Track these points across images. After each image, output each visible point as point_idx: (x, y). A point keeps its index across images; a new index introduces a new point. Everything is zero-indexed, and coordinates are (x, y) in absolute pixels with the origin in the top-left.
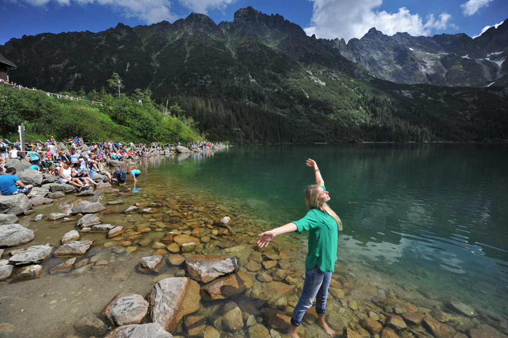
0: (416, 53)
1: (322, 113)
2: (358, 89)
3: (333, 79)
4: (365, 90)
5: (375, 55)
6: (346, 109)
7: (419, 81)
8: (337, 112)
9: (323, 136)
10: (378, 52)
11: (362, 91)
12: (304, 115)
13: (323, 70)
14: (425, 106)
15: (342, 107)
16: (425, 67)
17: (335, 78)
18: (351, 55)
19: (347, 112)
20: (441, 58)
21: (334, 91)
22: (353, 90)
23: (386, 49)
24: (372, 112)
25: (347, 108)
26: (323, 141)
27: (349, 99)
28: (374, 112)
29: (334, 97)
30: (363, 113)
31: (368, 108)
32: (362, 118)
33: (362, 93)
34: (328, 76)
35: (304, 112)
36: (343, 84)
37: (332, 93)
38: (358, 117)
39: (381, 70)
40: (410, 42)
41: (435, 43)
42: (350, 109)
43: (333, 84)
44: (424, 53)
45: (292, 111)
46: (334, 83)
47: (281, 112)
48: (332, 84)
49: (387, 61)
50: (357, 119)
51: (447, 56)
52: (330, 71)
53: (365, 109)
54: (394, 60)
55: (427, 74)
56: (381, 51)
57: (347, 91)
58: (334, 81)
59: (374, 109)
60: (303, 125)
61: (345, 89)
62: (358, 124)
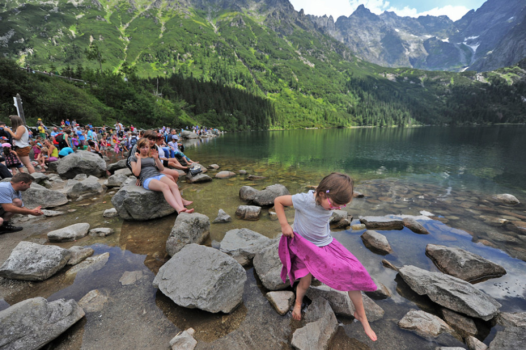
0: (401, 34)
1: (311, 97)
2: (347, 72)
3: (322, 60)
4: (353, 73)
5: (363, 35)
6: (335, 93)
7: (403, 64)
8: (327, 96)
9: (313, 121)
10: (365, 32)
11: (350, 74)
12: (294, 99)
13: (312, 50)
14: (408, 90)
15: (330, 91)
16: (409, 50)
17: (324, 59)
18: (339, 34)
19: (336, 96)
20: (424, 42)
21: (323, 74)
22: (341, 73)
23: (374, 29)
24: (359, 96)
25: (336, 91)
26: (313, 126)
27: (338, 82)
28: (361, 96)
29: (323, 80)
30: (350, 97)
31: (355, 92)
32: (350, 102)
33: (350, 76)
34: (317, 57)
35: (294, 96)
36: (332, 66)
37: (321, 76)
38: (346, 101)
39: (368, 52)
40: (396, 22)
41: (419, 25)
42: (339, 93)
43: (322, 66)
44: (408, 35)
45: (281, 96)
46: (323, 65)
47: (271, 96)
48: (321, 66)
49: (374, 42)
50: (345, 103)
51: (429, 39)
52: (319, 51)
53: (353, 93)
54: (381, 42)
55: (410, 58)
56: (369, 31)
57: (336, 74)
58: (323, 63)
59: (361, 93)
60: (294, 110)
61: (334, 71)
62: (346, 109)
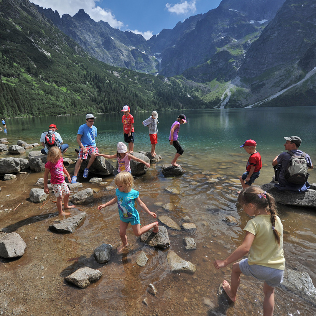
0: (116, 42)
1: (54, 85)
2: (82, 65)
3: (57, 51)
4: (87, 67)
5: (87, 36)
6: (76, 83)
7: (121, 65)
8: (69, 85)
9: (64, 108)
10: (89, 34)
11: (85, 67)
12: (37, 86)
13: (45, 39)
14: (129, 86)
15: (72, 81)
16: (123, 55)
17: (59, 51)
19: (78, 86)
20: (131, 51)
21: (61, 64)
22: (77, 66)
23: (95, 33)
24: (97, 88)
25: (77, 82)
26: (65, 113)
27: (77, 74)
28: (98, 87)
29: (63, 70)
30: (90, 88)
31: (93, 84)
32: (90, 92)
33: (85, 69)
34: (51, 47)
35: (35, 83)
36: (68, 58)
37: (60, 66)
38: (87, 91)
39: (94, 51)
40: (111, 32)
41: (126, 38)
42: (80, 84)
43: (59, 57)
44: (121, 43)
45: (20, 81)
46: (59, 55)
47: (6, 80)
48: (57, 56)
49: (97, 44)
50: (87, 92)
51: (134, 49)
52: (53, 42)
53: (91, 84)
54: (102, 44)
55: (124, 61)
56: (91, 33)
57: (73, 66)
58: (59, 54)
59: (98, 84)
60: (39, 97)
61: (71, 63)
62: (89, 97)
